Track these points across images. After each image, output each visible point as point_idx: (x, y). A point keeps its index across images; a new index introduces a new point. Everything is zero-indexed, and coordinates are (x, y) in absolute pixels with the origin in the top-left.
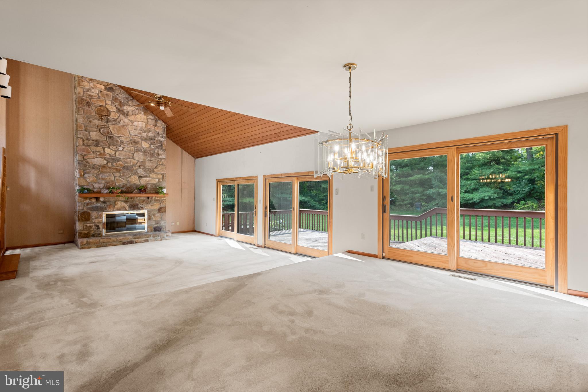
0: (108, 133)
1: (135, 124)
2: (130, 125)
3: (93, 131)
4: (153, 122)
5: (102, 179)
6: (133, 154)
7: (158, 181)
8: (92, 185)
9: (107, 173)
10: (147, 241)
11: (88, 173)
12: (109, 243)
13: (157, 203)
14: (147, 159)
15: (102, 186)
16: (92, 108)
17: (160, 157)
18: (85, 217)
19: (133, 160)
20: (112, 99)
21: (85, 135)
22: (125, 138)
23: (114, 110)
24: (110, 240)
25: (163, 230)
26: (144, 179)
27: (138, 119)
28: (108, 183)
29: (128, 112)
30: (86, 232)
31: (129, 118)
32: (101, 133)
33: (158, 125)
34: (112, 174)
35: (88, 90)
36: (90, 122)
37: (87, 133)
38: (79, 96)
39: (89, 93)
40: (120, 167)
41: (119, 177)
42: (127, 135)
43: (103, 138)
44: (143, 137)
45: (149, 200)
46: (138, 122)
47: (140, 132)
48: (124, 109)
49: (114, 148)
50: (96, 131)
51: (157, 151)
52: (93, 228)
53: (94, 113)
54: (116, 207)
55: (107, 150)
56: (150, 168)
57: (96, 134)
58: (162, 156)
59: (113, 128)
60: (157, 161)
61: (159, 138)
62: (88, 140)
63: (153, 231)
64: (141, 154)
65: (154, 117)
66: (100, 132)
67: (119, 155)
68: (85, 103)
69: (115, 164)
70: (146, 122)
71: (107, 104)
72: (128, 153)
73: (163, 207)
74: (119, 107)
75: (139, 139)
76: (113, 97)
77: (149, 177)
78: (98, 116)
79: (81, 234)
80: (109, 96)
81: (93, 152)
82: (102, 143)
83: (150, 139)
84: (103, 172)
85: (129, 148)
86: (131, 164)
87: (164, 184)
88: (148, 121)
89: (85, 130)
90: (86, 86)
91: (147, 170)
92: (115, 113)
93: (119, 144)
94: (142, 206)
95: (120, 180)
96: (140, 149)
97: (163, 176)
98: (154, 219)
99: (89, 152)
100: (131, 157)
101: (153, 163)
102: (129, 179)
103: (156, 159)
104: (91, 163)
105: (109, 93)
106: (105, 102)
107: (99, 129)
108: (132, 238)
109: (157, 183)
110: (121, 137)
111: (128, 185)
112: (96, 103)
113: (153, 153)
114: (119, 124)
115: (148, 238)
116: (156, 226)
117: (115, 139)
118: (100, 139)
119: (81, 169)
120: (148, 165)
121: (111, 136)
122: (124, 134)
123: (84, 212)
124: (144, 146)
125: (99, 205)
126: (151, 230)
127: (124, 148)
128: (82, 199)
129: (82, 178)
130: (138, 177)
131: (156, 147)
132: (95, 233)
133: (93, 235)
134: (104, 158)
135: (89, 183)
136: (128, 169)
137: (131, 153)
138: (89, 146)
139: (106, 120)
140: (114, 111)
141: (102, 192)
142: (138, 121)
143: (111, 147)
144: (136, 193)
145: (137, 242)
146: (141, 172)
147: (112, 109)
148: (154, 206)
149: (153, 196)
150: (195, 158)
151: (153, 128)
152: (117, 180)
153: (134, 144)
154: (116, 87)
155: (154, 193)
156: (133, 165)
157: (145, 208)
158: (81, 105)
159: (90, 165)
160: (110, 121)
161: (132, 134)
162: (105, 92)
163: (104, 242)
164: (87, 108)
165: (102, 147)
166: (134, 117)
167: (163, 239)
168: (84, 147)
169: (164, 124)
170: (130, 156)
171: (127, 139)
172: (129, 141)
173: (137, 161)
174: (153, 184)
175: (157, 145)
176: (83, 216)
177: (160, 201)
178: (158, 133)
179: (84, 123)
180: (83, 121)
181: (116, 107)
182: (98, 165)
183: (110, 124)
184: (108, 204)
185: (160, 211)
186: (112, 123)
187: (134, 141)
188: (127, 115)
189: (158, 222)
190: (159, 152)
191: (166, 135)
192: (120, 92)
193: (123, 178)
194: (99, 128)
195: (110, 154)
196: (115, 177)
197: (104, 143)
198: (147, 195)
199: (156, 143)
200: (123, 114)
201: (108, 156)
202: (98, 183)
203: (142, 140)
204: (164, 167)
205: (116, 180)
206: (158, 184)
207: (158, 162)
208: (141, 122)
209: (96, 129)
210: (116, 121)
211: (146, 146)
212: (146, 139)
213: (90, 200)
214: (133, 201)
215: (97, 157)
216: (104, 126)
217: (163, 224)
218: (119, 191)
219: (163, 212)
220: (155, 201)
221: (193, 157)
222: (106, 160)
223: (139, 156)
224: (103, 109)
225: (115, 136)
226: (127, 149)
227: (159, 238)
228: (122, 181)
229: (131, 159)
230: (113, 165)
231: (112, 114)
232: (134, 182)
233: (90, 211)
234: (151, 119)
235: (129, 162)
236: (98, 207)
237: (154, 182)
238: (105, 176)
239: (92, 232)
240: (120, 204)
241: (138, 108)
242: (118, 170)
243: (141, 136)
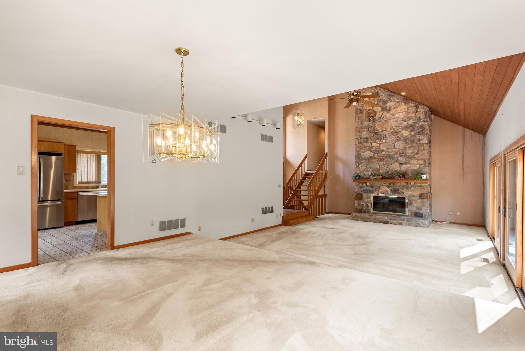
0: (374, 130)
1: (396, 116)
2: (391, 119)
3: (364, 131)
4: (414, 109)
5: (370, 168)
6: (394, 144)
7: (419, 167)
8: (363, 173)
9: (374, 162)
10: (401, 224)
11: (361, 164)
13: (418, 189)
14: (408, 147)
15: (370, 173)
16: (363, 114)
17: (422, 142)
18: (359, 197)
19: (395, 150)
20: (378, 101)
21: (359, 135)
22: (387, 131)
23: (379, 110)
25: (425, 217)
26: (404, 165)
27: (399, 111)
28: (374, 170)
29: (390, 107)
30: (360, 208)
31: (391, 112)
33: (419, 110)
34: (377, 163)
36: (362, 125)
38: (356, 108)
40: (384, 157)
41: (382, 165)
42: (389, 128)
43: (371, 135)
44: (404, 126)
45: (409, 186)
46: (399, 114)
47: (400, 122)
48: (387, 106)
49: (379, 141)
50: (366, 131)
51: (417, 137)
52: (364, 206)
53: (365, 117)
54: (380, 190)
55: (374, 144)
57: (366, 133)
58: (423, 141)
59: (378, 125)
60: (417, 147)
61: (420, 123)
62: (361, 139)
63: (413, 216)
64: (402, 142)
65: (415, 104)
66: (369, 131)
67: (383, 147)
68: (359, 111)
70: (406, 111)
71: (374, 107)
72: (390, 144)
73: (427, 193)
74: (382, 106)
75: (399, 129)
77: (410, 163)
78: (367, 118)
79: (357, 209)
80: (375, 99)
81: (364, 147)
83: (410, 126)
84: (371, 162)
85: (391, 139)
86: (393, 153)
87: (423, 170)
88: (408, 110)
89: (359, 132)
91: (407, 157)
92: (379, 112)
93: (382, 137)
94: (402, 191)
95: (384, 168)
96: (401, 138)
97: (425, 161)
98: (415, 204)
99: (362, 147)
100: (392, 147)
101: (413, 149)
102: (391, 167)
103: (417, 145)
104: (363, 156)
108: (388, 219)
110: (384, 131)
111: (390, 171)
112: (366, 109)
113: (413, 140)
114: (383, 120)
116: (417, 211)
117: (380, 134)
118: (369, 136)
119: (356, 161)
120: (409, 152)
121: (377, 132)
123: (358, 193)
124: (404, 135)
125: (368, 188)
126: (411, 215)
127: (386, 140)
128: (358, 184)
129: (357, 168)
130: (398, 164)
131: (417, 133)
133: (365, 211)
135: (361, 171)
136: (390, 158)
137: (392, 143)
138: (361, 143)
139: (373, 120)
140: (379, 111)
141: (370, 178)
142: (399, 113)
143: (376, 141)
144: (397, 179)
145: (392, 223)
146: (401, 159)
148: (415, 192)
149: (411, 181)
150: (484, 135)
151: (414, 115)
152: (381, 168)
153: (395, 135)
154: (381, 89)
155: (413, 179)
157: (406, 193)
158: (356, 114)
159: (362, 157)
160: (375, 120)
161: (394, 126)
164: (361, 115)
165: (370, 142)
166: (396, 110)
167: (418, 225)
168: (358, 145)
169: (425, 107)
170: (391, 146)
171: (389, 131)
172: (391, 133)
173: (398, 150)
174: (414, 170)
175: (418, 131)
177: (421, 187)
178: (419, 118)
180: (358, 125)
181: (381, 107)
182: (367, 157)
184: (374, 188)
185: (422, 197)
186: (377, 121)
187: (395, 132)
188: (389, 110)
190: (420, 138)
191: (428, 119)
192: (384, 93)
193: (386, 166)
194: (368, 127)
195: (376, 147)
196: (379, 165)
197: (371, 139)
198: (407, 181)
199: (416, 129)
200: (386, 111)
201: (374, 149)
202: (368, 171)
203: (403, 130)
204: (426, 151)
205: (380, 168)
206: (419, 170)
207: (419, 148)
208: (401, 113)
209: (366, 129)
210: (380, 119)
211: (406, 134)
212: (406, 128)
213: (362, 184)
214: (394, 187)
215: (366, 151)
217: (425, 211)
218: (381, 177)
219: (424, 199)
220: (416, 187)
222: (373, 152)
223: (400, 145)
224: (370, 111)
225: (380, 131)
226: (389, 141)
228: (385, 169)
229: (393, 148)
230: (378, 156)
231: (378, 114)
232: (395, 169)
233: (362, 193)
234: (411, 107)
235: (391, 152)
236: (367, 190)
237: (415, 168)
238: (372, 165)
239: (364, 209)
240: (383, 188)
241: (399, 101)
242: (382, 160)
243: (401, 126)
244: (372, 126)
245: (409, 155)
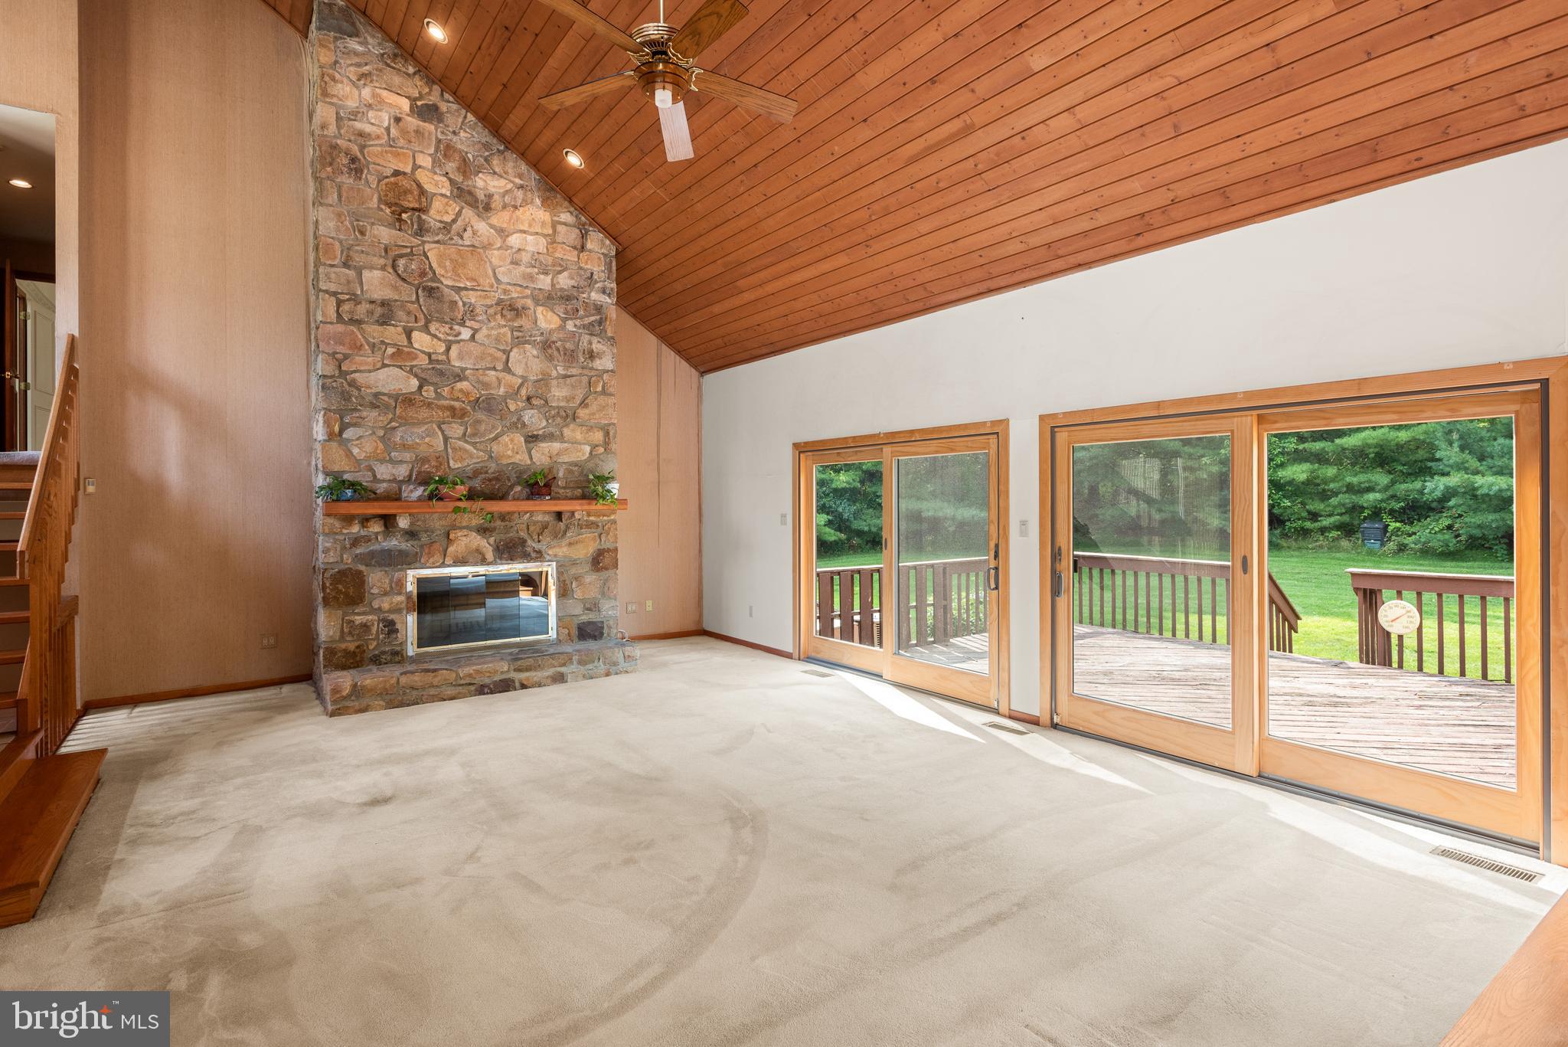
0: (423, 274)
1: (515, 240)
2: (495, 247)
3: (372, 268)
4: (573, 236)
5: (405, 447)
6: (507, 353)
7: (591, 453)
8: (370, 469)
9: (420, 423)
10: (560, 679)
11: (355, 425)
12: (432, 692)
13: (587, 535)
14: (554, 373)
15: (402, 471)
16: (367, 181)
17: (598, 364)
18: (347, 589)
19: (509, 377)
20: (437, 149)
21: (343, 280)
22: (479, 293)
23: (444, 191)
24: (435, 676)
25: (608, 635)
26: (544, 445)
27: (522, 223)
28: (424, 460)
29: (490, 196)
30: (352, 647)
31: (494, 221)
32: (398, 275)
33: (589, 246)
34: (437, 430)
35: (355, 115)
36: (362, 233)
37: (351, 273)
38: (323, 136)
39: (356, 123)
40: (463, 402)
41: (459, 439)
42: (486, 282)
43: (407, 293)
44: (540, 289)
45: (562, 525)
46: (524, 235)
47: (529, 270)
48: (475, 187)
49: (442, 330)
50: (383, 268)
51: (585, 344)
52: (374, 629)
53: (375, 197)
54: (451, 549)
55: (421, 340)
56: (562, 404)
57: (383, 279)
58: (602, 361)
59: (441, 257)
60: (585, 379)
61: (594, 296)
62: (355, 299)
63: (575, 639)
64: (535, 352)
65: (576, 217)
66: (396, 272)
67: (461, 357)
68: (345, 161)
69: (446, 391)
70: (549, 235)
71: (420, 167)
72: (492, 351)
73: (608, 550)
74: (459, 178)
75: (526, 297)
76: (439, 141)
77: (561, 438)
78: (388, 211)
79: (336, 653)
80: (426, 134)
81: (373, 346)
82: (401, 313)
83: (562, 297)
84: (405, 422)
85: (494, 332)
86: (502, 391)
87: (608, 466)
88: (555, 231)
89: (346, 265)
90: (347, 98)
91: (553, 412)
92: (445, 200)
93: (460, 317)
94: (537, 546)
95: (466, 451)
96: (530, 336)
97: (607, 434)
98: (578, 594)
99: (359, 344)
100: (500, 366)
101: (572, 385)
102: (495, 447)
103: (586, 372)
104: (367, 387)
105: (426, 124)
106: (411, 161)
107: (392, 258)
108: (508, 671)
109: (586, 461)
110: (466, 289)
111: (493, 467)
112: (381, 162)
113: (573, 351)
114: (460, 242)
115: (563, 669)
116: (585, 618)
117: (446, 299)
118: (397, 297)
119: (330, 410)
120: (558, 393)
121: (434, 285)
122: (475, 280)
123: (342, 573)
124: (543, 324)
125: (394, 543)
126: (569, 634)
127: (475, 331)
128: (337, 524)
129: (334, 445)
130: (522, 439)
131: (584, 327)
132: (383, 649)
133: (375, 656)
134: (411, 370)
135: (358, 462)
136: (490, 410)
137: (500, 350)
138: (358, 322)
139: (415, 227)
140: (442, 195)
141: (404, 495)
142: (524, 232)
143: (433, 328)
144: (518, 499)
145: (525, 683)
146: (533, 419)
147: (436, 184)
148: (579, 545)
149: (578, 508)
150: (703, 373)
151: (572, 256)
152: (454, 449)
154: (449, 102)
155: (577, 498)
156: (507, 392)
157: (550, 552)
158: (329, 169)
159: (363, 393)
160: (428, 231)
161: (504, 279)
162: (413, 122)
163: (413, 688)
164: (351, 181)
165: (404, 328)
166: (511, 217)
167: (613, 669)
168: (340, 328)
169: (608, 242)
170: (497, 359)
171: (486, 297)
172: (492, 306)
173: (520, 381)
174: (576, 464)
175: (587, 321)
176: (340, 587)
177: (598, 526)
178: (589, 275)
179: (342, 237)
180: (338, 229)
181: (450, 180)
182: (389, 396)
183: (429, 242)
184: (424, 538)
185: (599, 563)
186: (436, 239)
187: (510, 305)
188: (484, 207)
189: (592, 606)
190: (594, 346)
191: (614, 285)
192: (463, 122)
193: (474, 444)
194: (392, 254)
195: (429, 355)
196: (446, 439)
197: (409, 313)
198: (556, 505)
199: (581, 312)
200: (471, 206)
201: (423, 361)
202: (392, 461)
203: (537, 303)
204: (611, 400)
205: (450, 450)
206: (590, 465)
207: (590, 383)
208: (532, 234)
209: (382, 261)
210: (449, 232)
211: (550, 322)
212: (550, 299)
213: (363, 527)
214: (508, 529)
215: (384, 366)
216: (409, 250)
217: (610, 613)
218: (462, 490)
219: (607, 569)
220: (581, 528)
221: (695, 367)
222: (416, 376)
223: (527, 362)
224: (405, 183)
225: (447, 286)
226: (488, 336)
227: (602, 667)
228: (471, 456)
229: (501, 371)
230: (439, 396)
231: (437, 204)
232: (509, 457)
233: (362, 568)
234: (565, 224)
235: (495, 383)
236: (389, 551)
237: (578, 457)
238: (414, 435)
239: (371, 647)
240: (464, 539)
241: (522, 182)
242: (456, 414)
243: (532, 286)
244: (412, 254)
245: (558, 407)
